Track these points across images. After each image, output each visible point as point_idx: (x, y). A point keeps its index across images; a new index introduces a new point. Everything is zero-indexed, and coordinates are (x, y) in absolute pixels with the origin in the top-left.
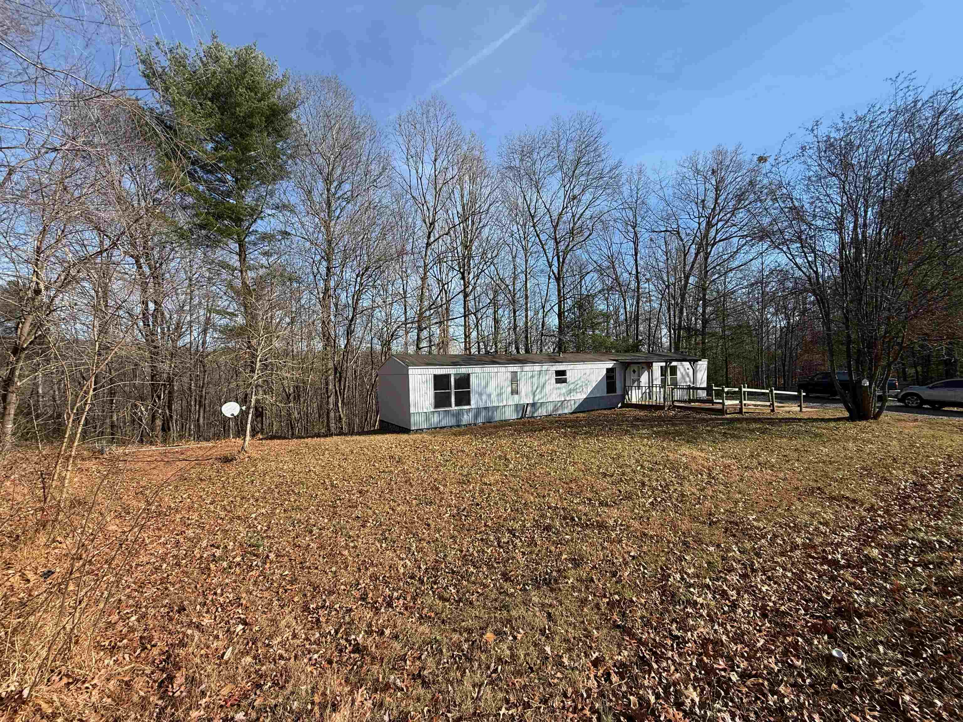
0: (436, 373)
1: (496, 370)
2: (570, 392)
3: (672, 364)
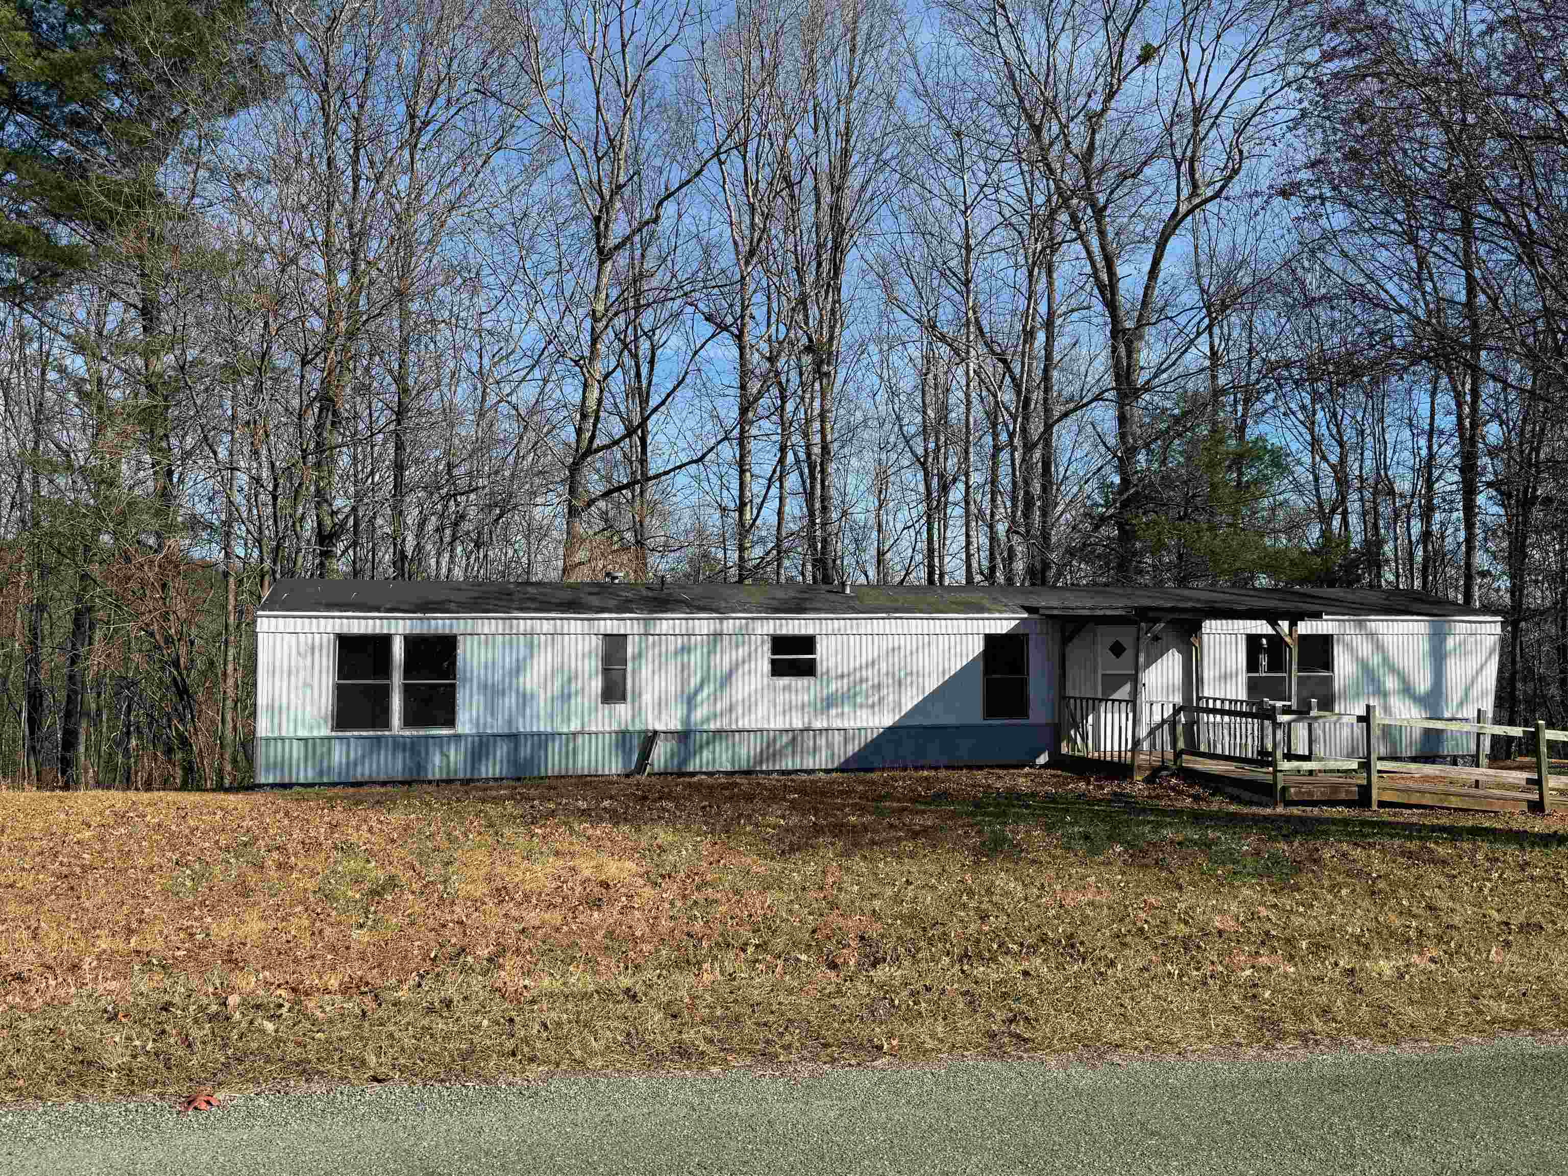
0: (345, 630)
1: (547, 626)
2: (829, 702)
3: (1305, 627)
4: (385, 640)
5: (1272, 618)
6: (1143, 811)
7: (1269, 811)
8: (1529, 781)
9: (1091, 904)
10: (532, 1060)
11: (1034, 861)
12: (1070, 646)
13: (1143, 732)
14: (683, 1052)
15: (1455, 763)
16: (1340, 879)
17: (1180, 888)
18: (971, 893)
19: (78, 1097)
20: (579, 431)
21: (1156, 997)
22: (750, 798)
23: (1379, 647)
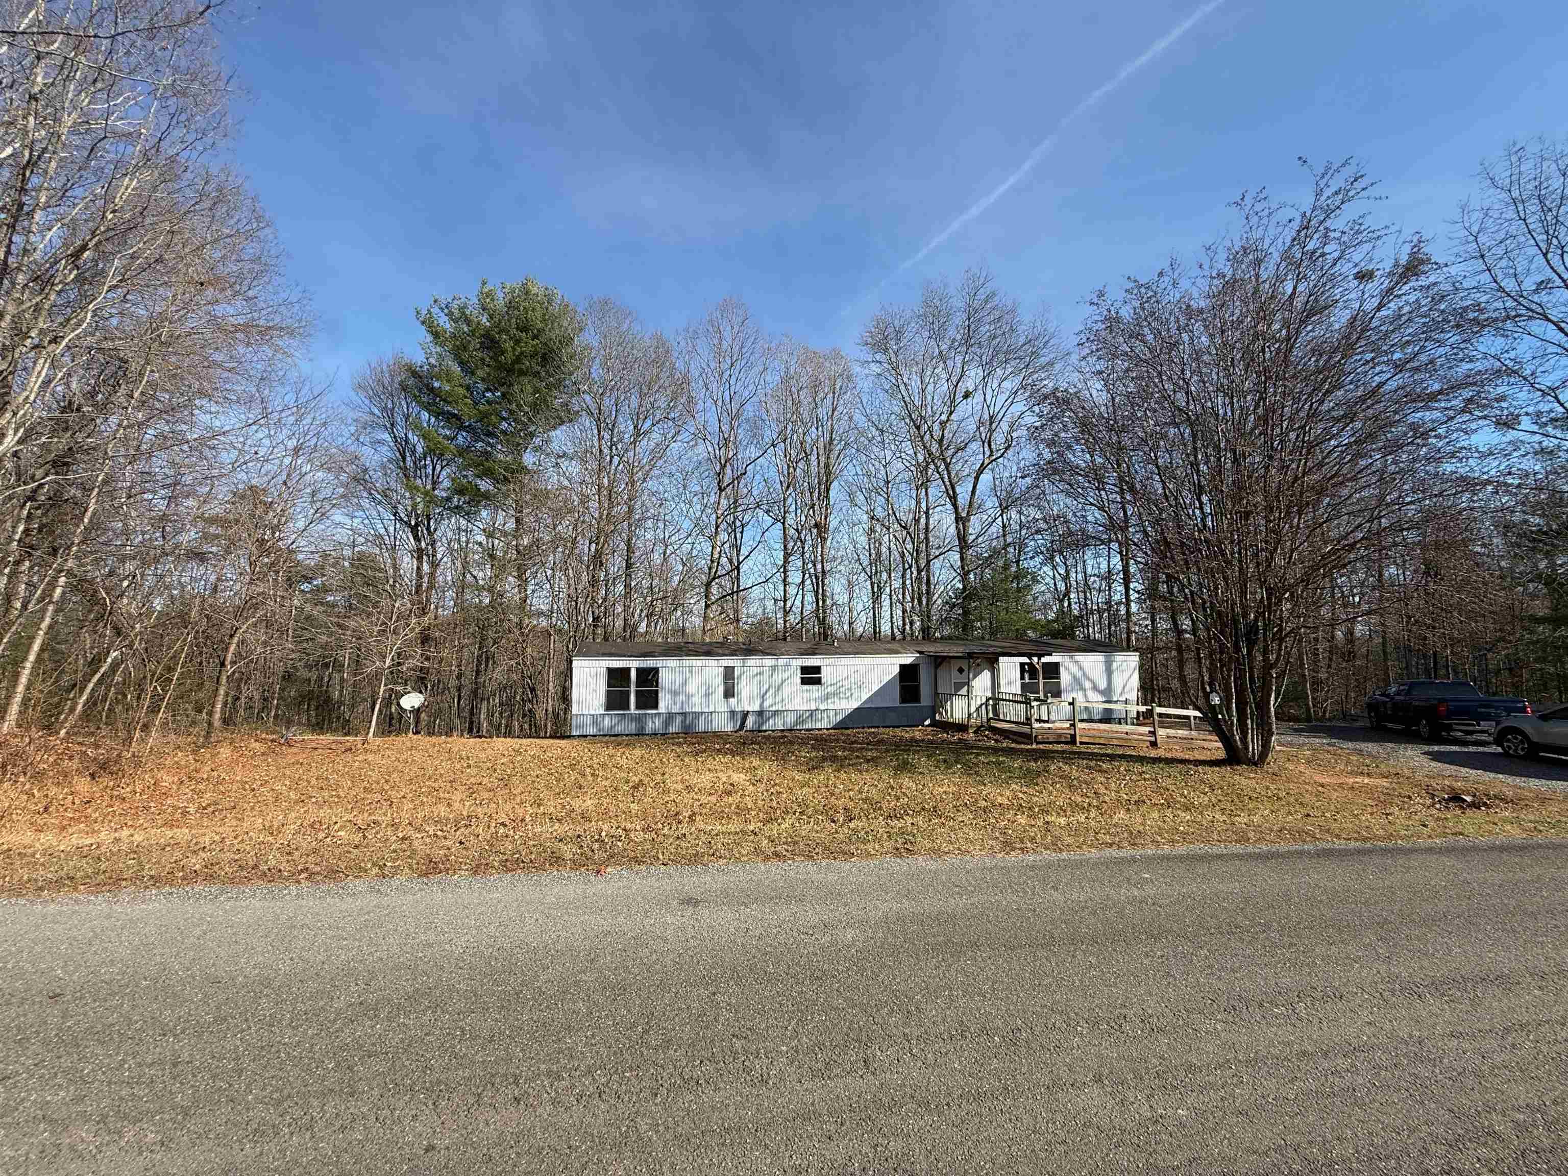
0: (610, 666)
1: (699, 663)
2: (828, 697)
3: (1045, 659)
4: (628, 670)
5: (1030, 656)
6: (972, 748)
7: (1029, 747)
8: (1150, 732)
9: (945, 792)
10: (720, 857)
11: (921, 773)
12: (938, 670)
13: (973, 709)
14: (777, 855)
15: (1120, 723)
16: (1057, 779)
17: (985, 785)
18: (893, 788)
19: (558, 870)
20: (710, 569)
21: (964, 833)
22: (792, 743)
23: (1081, 668)
